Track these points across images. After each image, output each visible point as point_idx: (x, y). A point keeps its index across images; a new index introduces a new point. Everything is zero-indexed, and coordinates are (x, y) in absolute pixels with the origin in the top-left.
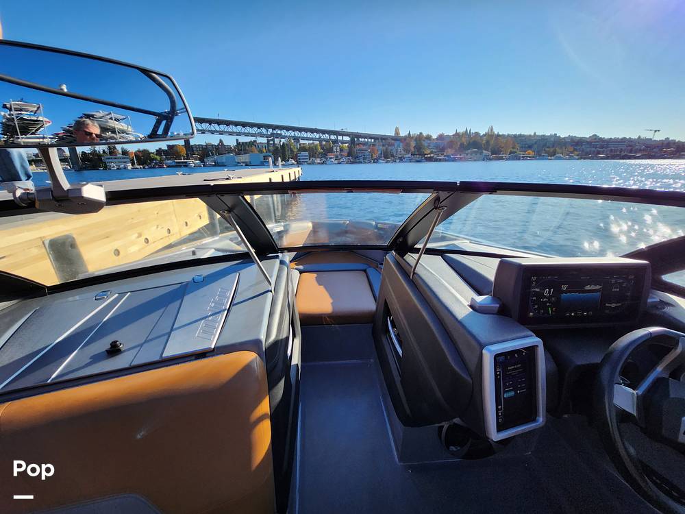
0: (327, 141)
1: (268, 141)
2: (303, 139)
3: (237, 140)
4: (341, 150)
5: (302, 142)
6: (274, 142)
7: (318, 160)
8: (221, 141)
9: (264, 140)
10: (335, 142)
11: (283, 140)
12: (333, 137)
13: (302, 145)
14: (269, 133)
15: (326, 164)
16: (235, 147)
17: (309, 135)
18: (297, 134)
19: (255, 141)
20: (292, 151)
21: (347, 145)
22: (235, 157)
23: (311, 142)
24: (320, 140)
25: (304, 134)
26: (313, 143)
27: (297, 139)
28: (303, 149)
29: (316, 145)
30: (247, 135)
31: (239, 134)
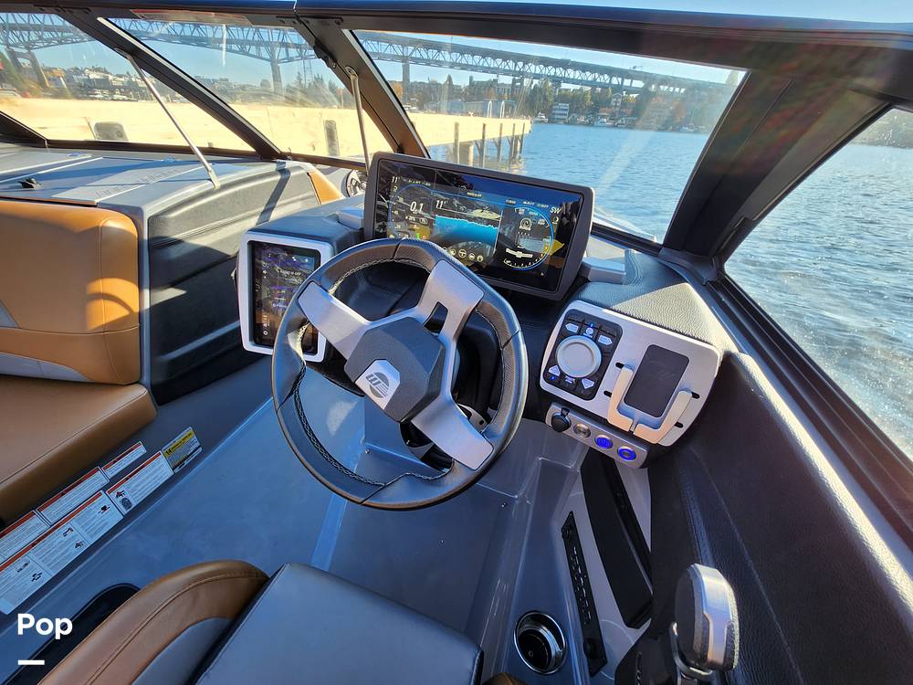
0: (604, 87)
1: (514, 81)
2: (568, 81)
3: (471, 78)
4: (624, 104)
5: (564, 86)
6: (522, 84)
7: (582, 119)
8: (450, 79)
9: (507, 80)
10: (619, 88)
11: (536, 82)
12: (615, 81)
13: (563, 92)
14: (517, 69)
15: (593, 125)
16: (466, 90)
17: (577, 75)
18: (559, 72)
19: (495, 81)
20: (545, 98)
21: (635, 95)
22: (464, 104)
23: (578, 87)
24: (593, 84)
25: (571, 73)
26: (581, 90)
27: (557, 81)
28: (564, 97)
29: (586, 93)
30: (487, 70)
31: (474, 68)
